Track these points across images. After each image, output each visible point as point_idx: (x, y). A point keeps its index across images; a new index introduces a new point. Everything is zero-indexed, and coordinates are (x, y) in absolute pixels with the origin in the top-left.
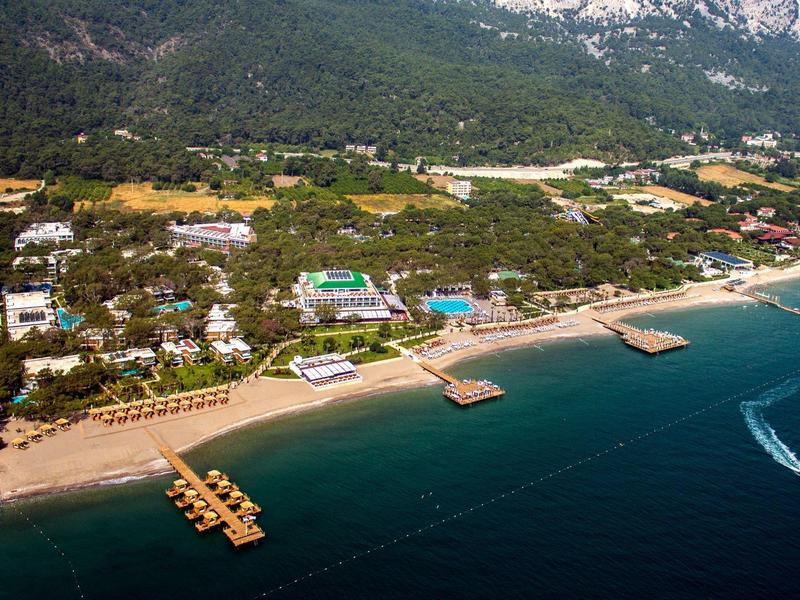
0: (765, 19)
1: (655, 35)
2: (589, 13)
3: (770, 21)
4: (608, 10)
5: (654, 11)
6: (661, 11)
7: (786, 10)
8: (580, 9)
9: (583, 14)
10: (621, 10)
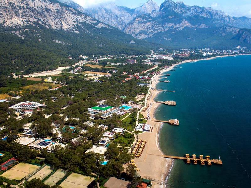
0: (55, 25)
1: (34, 31)
2: (7, 24)
3: (57, 26)
4: (13, 23)
5: (27, 24)
6: (29, 24)
7: (60, 23)
8: (4, 23)
9: (5, 25)
10: (17, 23)
